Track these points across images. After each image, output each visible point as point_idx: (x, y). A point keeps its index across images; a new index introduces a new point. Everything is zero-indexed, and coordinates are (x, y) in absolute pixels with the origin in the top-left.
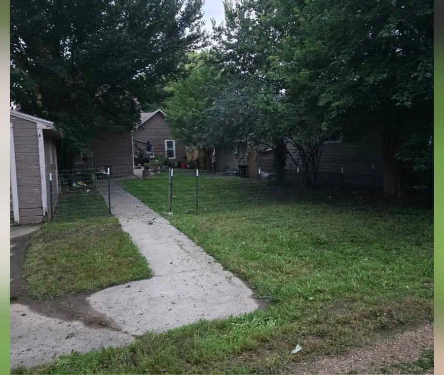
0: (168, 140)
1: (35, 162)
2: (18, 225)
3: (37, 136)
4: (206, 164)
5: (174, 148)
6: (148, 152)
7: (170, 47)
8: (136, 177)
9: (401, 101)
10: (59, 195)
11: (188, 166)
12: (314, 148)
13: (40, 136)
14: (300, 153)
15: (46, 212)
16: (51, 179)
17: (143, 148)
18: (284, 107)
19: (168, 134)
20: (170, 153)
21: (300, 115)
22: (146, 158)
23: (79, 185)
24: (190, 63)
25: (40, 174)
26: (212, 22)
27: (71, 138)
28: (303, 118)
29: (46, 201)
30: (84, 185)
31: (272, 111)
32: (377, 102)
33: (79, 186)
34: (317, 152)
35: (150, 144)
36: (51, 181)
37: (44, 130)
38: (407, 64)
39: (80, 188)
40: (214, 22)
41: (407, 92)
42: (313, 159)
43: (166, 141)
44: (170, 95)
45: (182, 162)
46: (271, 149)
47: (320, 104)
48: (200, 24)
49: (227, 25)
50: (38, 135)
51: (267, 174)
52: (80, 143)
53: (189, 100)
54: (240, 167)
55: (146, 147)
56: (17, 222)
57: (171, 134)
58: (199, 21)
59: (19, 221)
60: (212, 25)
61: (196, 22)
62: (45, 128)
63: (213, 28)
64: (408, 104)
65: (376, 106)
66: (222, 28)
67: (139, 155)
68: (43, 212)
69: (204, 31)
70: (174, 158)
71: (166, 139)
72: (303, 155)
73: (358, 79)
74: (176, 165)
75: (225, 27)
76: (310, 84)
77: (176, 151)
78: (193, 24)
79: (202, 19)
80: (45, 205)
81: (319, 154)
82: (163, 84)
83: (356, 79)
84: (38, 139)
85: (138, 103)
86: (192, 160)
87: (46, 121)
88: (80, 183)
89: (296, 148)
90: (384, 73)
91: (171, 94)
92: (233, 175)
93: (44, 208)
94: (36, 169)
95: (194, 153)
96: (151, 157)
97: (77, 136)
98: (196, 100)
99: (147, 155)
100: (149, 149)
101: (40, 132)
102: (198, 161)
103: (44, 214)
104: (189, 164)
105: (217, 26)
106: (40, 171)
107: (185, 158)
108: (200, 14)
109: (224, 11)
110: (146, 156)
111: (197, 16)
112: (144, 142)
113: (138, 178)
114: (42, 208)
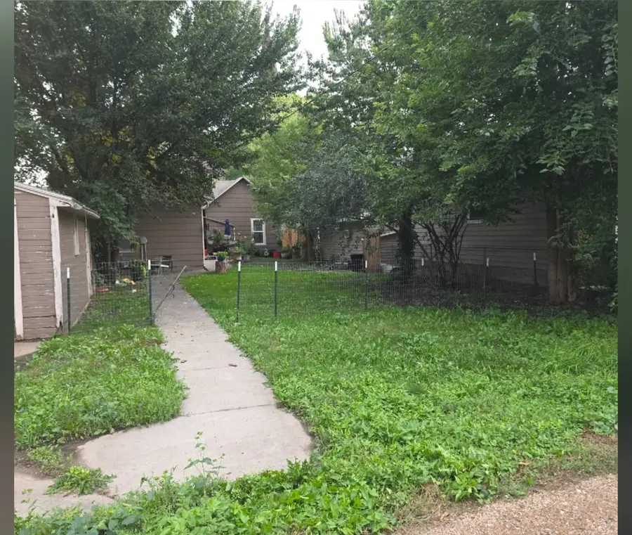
0: (254, 219)
1: (47, 253)
2: (21, 341)
3: (49, 216)
4: (307, 253)
5: (264, 231)
6: (225, 236)
7: (248, 90)
8: (205, 271)
9: (548, 165)
10: (92, 297)
11: (283, 255)
12: (452, 231)
13: (53, 216)
14: (431, 238)
15: (61, 323)
16: (68, 277)
17: (221, 229)
18: (397, 173)
19: (254, 210)
20: (259, 238)
21: (423, 185)
22: (223, 244)
23: (125, 282)
24: (278, 111)
25: (53, 270)
26: (308, 55)
27: (109, 218)
28: (427, 189)
29: (61, 306)
30: (131, 283)
31: (381, 178)
32: (522, 165)
33: (124, 285)
34: (456, 236)
35: (230, 224)
36: (68, 279)
37: (59, 209)
38: (561, 113)
39: (124, 287)
40: (310, 56)
41: (558, 152)
42: (451, 246)
43: (252, 220)
44: (253, 157)
45: (274, 250)
46: (394, 232)
47: (443, 169)
48: (295, 57)
49: (330, 59)
50: (51, 215)
51: (390, 268)
52: (121, 225)
53: (283, 163)
54: (353, 257)
55: (224, 228)
56: (20, 336)
57: (259, 210)
58: (293, 53)
59: (22, 336)
60: (307, 59)
61: (289, 55)
62: (61, 205)
63: (309, 64)
64: (559, 170)
65: (520, 172)
66: (320, 62)
67: (215, 240)
68: (56, 322)
69: (301, 67)
70: (264, 243)
71: (252, 217)
72: (436, 240)
73: (491, 133)
74: (267, 253)
75: (326, 61)
76: (433, 140)
77: (267, 235)
78: (285, 57)
79: (297, 51)
80: (59, 312)
81: (459, 238)
82: (246, 140)
83: (488, 134)
84: (50, 220)
85: (209, 168)
86: (288, 246)
87: (62, 196)
88: (125, 280)
89: (426, 230)
90: (526, 125)
91: (256, 155)
92: (343, 268)
93: (57, 317)
94: (48, 262)
95: (291, 236)
96: (231, 243)
97: (118, 216)
98: (292, 162)
99: (225, 240)
100: (227, 232)
101: (54, 212)
102: (296, 248)
103: (58, 325)
104: (284, 252)
105: (313, 61)
106: (52, 265)
107: (280, 243)
108: (296, 44)
109: (324, 39)
110: (224, 242)
111: (292, 46)
112: (222, 221)
113: (208, 272)
114: (55, 316)
